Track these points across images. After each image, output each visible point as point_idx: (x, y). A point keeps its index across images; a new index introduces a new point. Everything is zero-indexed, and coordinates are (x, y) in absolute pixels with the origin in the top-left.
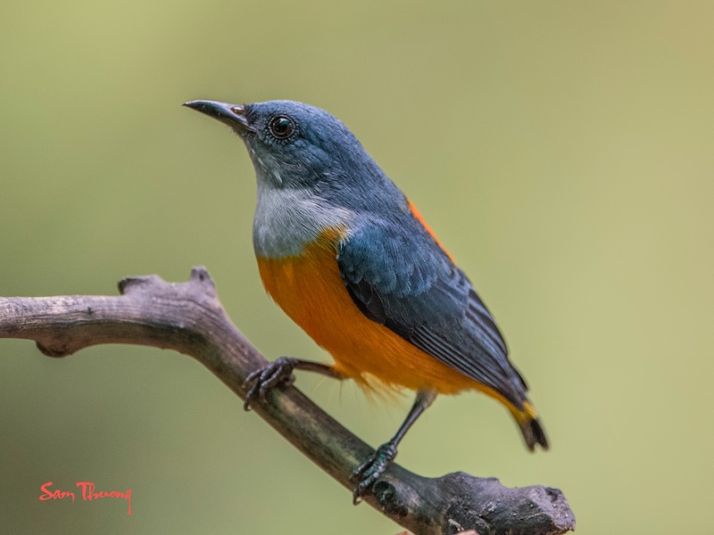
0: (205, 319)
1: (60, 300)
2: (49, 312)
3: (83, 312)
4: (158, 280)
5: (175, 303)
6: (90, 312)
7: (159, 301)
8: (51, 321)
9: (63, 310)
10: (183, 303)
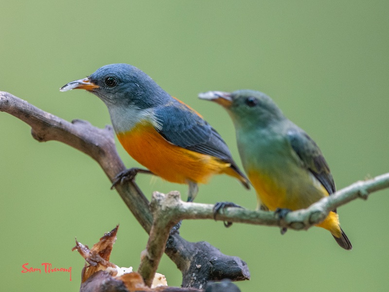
0: (108, 145)
1: (49, 114)
2: (43, 116)
3: (57, 122)
4: (90, 124)
5: (96, 135)
6: (61, 124)
7: (89, 132)
8: (43, 120)
9: (49, 118)
10: (100, 136)
